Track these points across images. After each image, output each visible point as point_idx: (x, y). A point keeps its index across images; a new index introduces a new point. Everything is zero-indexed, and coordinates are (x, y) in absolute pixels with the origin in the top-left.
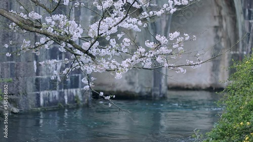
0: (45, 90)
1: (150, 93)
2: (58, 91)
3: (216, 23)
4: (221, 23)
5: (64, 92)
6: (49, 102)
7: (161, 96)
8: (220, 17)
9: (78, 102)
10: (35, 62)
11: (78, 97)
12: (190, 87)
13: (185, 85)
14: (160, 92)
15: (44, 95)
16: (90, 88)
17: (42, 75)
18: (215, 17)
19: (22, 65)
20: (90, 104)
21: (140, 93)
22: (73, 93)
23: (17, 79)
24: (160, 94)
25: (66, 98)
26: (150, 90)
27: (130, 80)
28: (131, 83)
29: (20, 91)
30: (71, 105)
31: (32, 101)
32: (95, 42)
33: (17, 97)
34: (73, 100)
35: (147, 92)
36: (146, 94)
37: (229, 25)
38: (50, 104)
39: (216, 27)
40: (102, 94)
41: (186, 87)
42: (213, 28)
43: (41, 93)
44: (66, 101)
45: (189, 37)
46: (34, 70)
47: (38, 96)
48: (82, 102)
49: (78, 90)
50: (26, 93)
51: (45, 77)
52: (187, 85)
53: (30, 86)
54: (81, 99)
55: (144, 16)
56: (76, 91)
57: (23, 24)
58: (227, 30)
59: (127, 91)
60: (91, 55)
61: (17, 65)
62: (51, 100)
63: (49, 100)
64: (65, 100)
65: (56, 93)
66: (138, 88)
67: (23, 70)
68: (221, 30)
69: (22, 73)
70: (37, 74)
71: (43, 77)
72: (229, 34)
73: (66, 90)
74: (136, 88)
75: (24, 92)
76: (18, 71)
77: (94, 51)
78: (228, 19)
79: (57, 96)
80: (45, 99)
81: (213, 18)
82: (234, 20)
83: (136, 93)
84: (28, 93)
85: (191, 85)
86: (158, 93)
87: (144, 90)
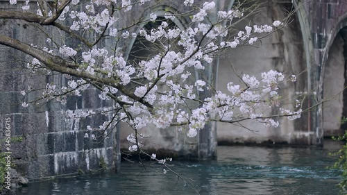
0: (61, 150)
1: (195, 152)
2: (77, 153)
3: (276, 53)
4: (281, 53)
5: (85, 153)
6: (66, 167)
7: (210, 155)
8: (281, 44)
9: (104, 166)
10: (47, 113)
11: (103, 158)
12: (240, 141)
13: (234, 138)
14: (209, 150)
15: (59, 158)
16: (138, 148)
17: (56, 131)
18: (273, 44)
19: (30, 118)
20: (119, 168)
21: (182, 151)
22: (96, 155)
23: (25, 136)
24: (209, 153)
25: (87, 161)
26: (194, 147)
27: (167, 134)
28: (169, 138)
29: (28, 153)
30: (95, 171)
31: (44, 167)
32: (153, 86)
33: (25, 162)
34: (97, 163)
35: (190, 150)
36: (189, 152)
37: (293, 56)
38: (67, 170)
39: (274, 58)
40: (154, 156)
41: (235, 141)
42: (272, 60)
43: (56, 155)
44: (88, 165)
45: (283, 76)
46: (45, 124)
47: (52, 160)
48: (108, 166)
49: (104, 150)
50: (36, 156)
51: (60, 133)
52: (237, 139)
53: (41, 146)
54: (107, 163)
55: (211, 47)
56: (100, 151)
57: (53, 64)
58: (290, 62)
59: (163, 149)
60: (147, 104)
61: (24, 118)
62: (68, 165)
63: (65, 164)
64: (86, 163)
65: (75, 155)
66: (178, 144)
67: (32, 124)
68: (282, 63)
69: (30, 128)
70: (50, 129)
71: (58, 133)
72: (293, 68)
73: (87, 151)
74: (175, 145)
75: (33, 154)
76: (25, 125)
77: (151, 98)
78: (292, 47)
79: (76, 159)
80: (60, 163)
81: (271, 46)
82: (300, 49)
83: (175, 151)
84: (39, 156)
85: (242, 138)
86: (206, 151)
87: (186, 147)
